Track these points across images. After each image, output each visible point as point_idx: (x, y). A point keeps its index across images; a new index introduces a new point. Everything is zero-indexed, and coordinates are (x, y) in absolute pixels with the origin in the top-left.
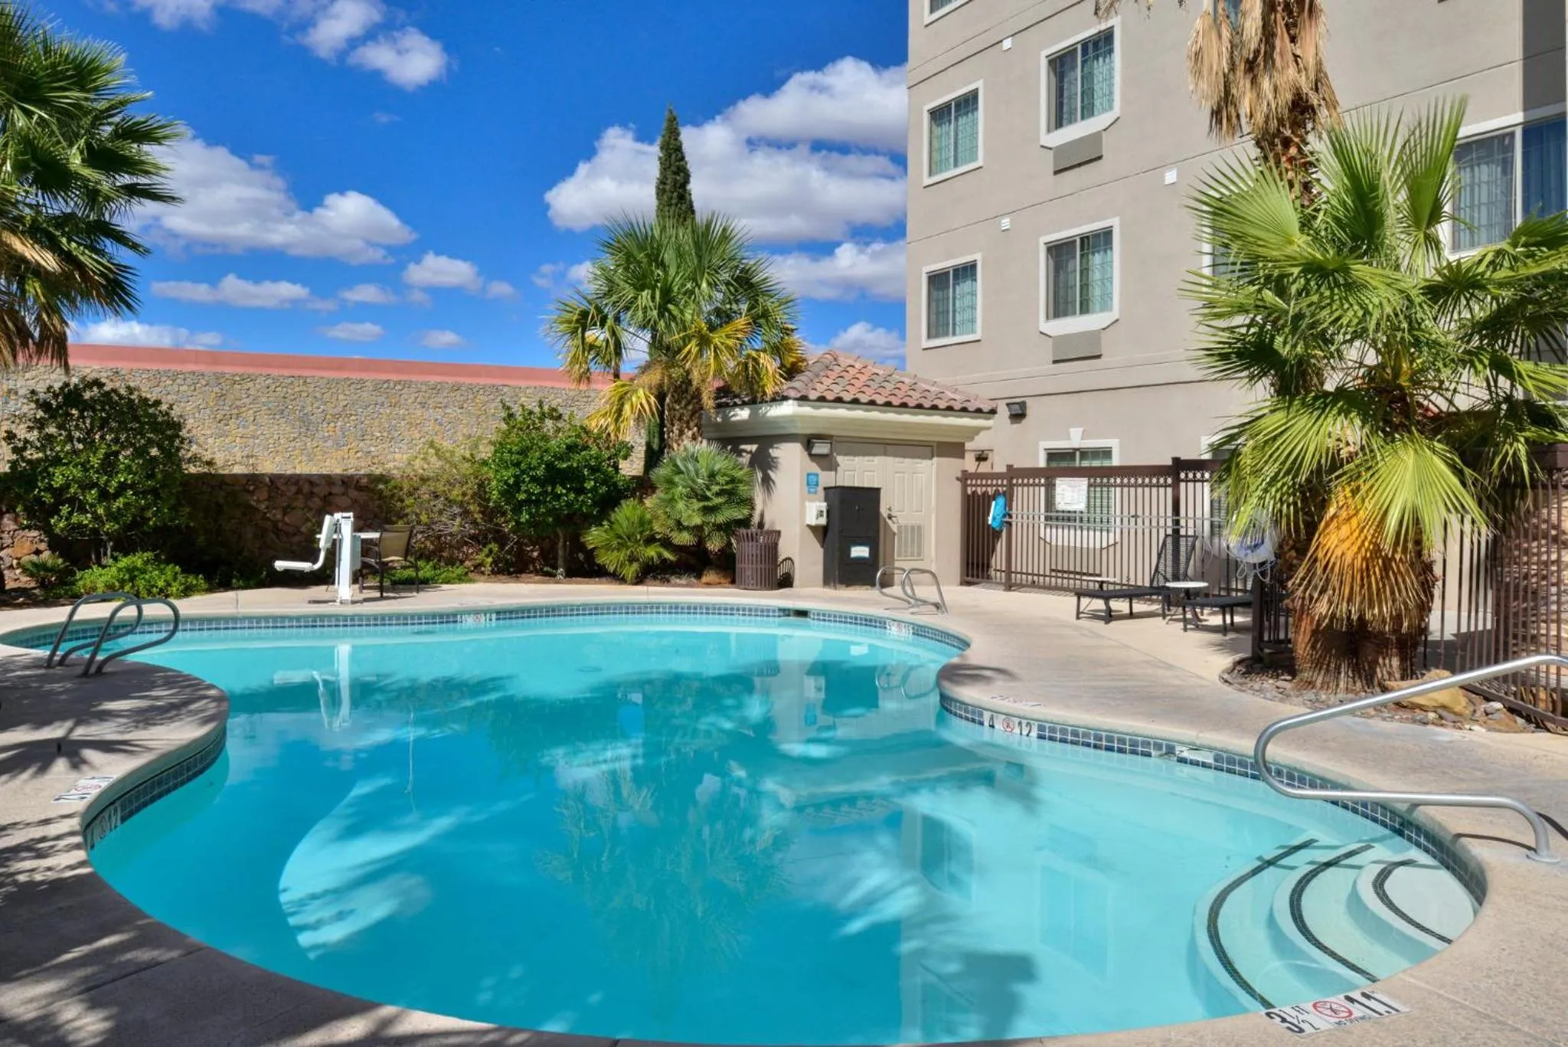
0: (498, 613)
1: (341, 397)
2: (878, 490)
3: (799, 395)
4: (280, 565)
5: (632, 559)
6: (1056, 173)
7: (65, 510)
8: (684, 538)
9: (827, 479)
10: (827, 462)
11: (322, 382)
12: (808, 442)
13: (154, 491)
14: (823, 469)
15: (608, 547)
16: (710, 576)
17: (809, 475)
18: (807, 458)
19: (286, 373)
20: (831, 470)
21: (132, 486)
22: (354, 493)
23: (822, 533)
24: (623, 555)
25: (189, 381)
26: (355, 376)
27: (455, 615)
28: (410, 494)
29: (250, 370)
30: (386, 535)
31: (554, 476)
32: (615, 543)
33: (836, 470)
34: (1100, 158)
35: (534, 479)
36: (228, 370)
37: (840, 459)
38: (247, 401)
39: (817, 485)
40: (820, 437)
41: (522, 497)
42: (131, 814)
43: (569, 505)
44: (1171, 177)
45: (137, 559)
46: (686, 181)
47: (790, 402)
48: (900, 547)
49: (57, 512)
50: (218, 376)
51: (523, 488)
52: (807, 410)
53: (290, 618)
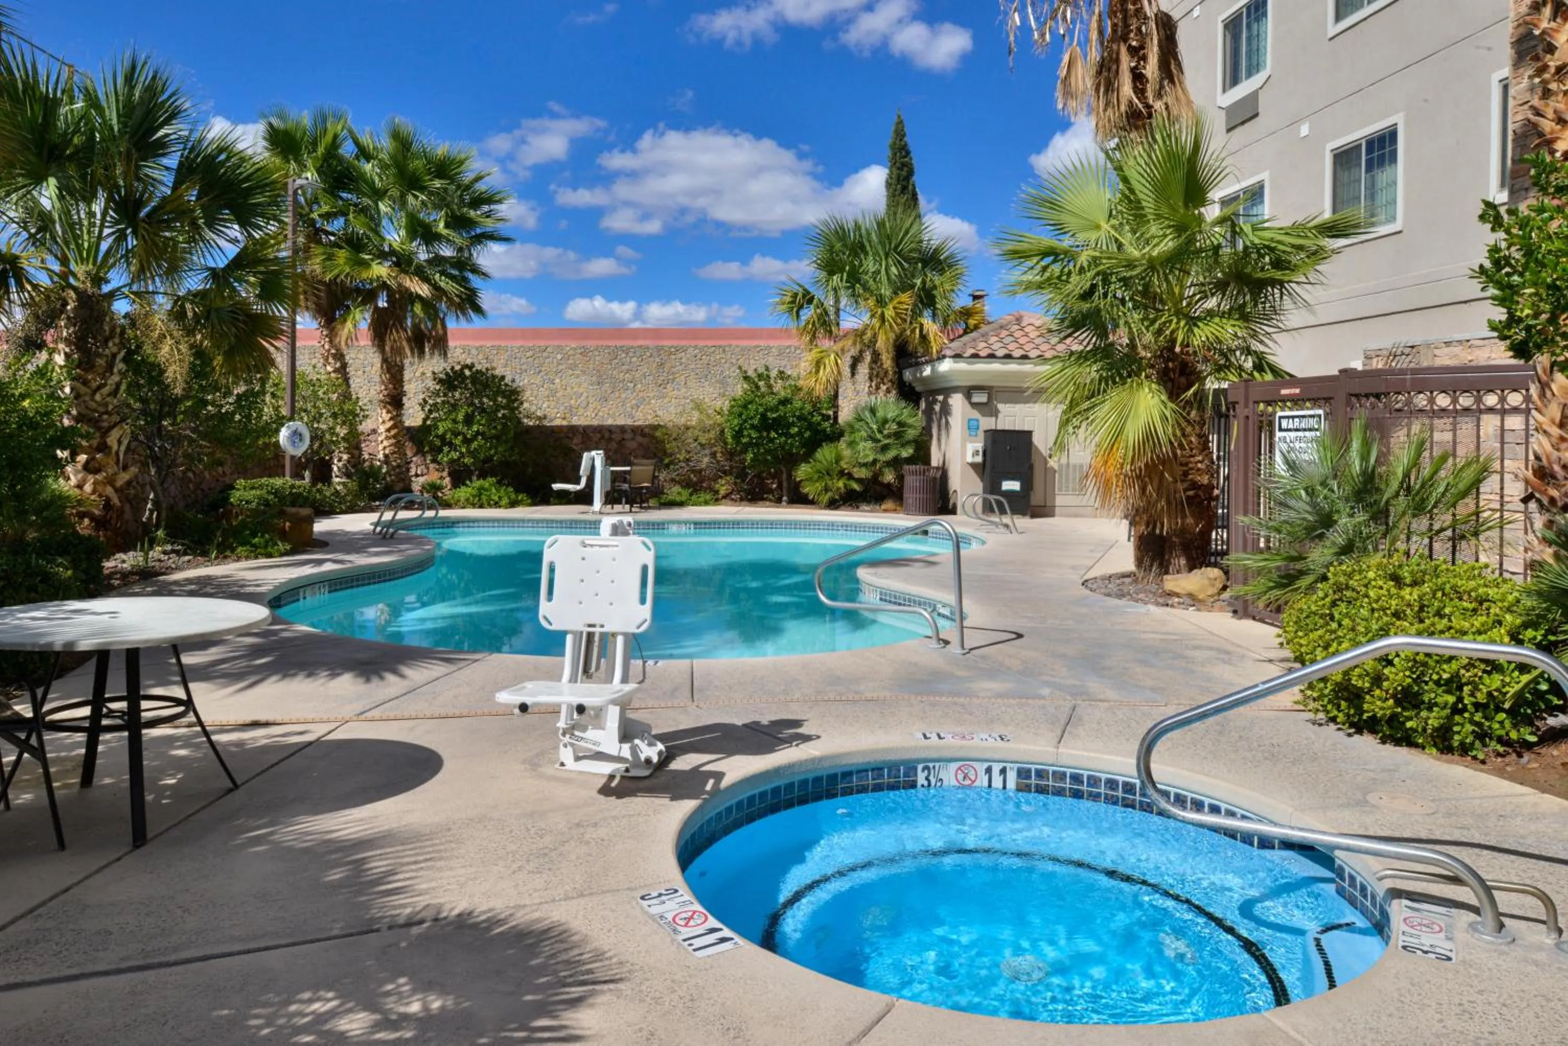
0: (696, 523)
1: (752, 361)
2: (1029, 433)
3: (953, 353)
4: (557, 486)
5: (827, 489)
6: (1229, 130)
7: (446, 449)
8: (862, 473)
9: (988, 423)
10: (988, 409)
11: (737, 350)
12: (968, 392)
13: (497, 437)
14: (984, 415)
15: (810, 479)
16: (889, 504)
17: (969, 420)
18: (968, 406)
19: (710, 343)
20: (991, 416)
21: (483, 434)
22: (639, 439)
23: (979, 469)
24: (819, 486)
25: (638, 354)
26: (762, 343)
27: (663, 524)
28: (675, 439)
29: (683, 343)
30: (635, 468)
31: (766, 425)
32: (816, 476)
33: (997, 417)
34: (1256, 115)
35: (753, 427)
36: (666, 343)
37: (1000, 406)
38: (680, 368)
39: (978, 428)
40: (980, 388)
41: (744, 440)
42: (336, 590)
43: (782, 447)
44: (1304, 130)
45: (487, 483)
46: (911, 173)
47: (947, 360)
48: (1060, 482)
49: (442, 451)
50: (659, 349)
51: (745, 433)
52: (962, 366)
53: (557, 522)
